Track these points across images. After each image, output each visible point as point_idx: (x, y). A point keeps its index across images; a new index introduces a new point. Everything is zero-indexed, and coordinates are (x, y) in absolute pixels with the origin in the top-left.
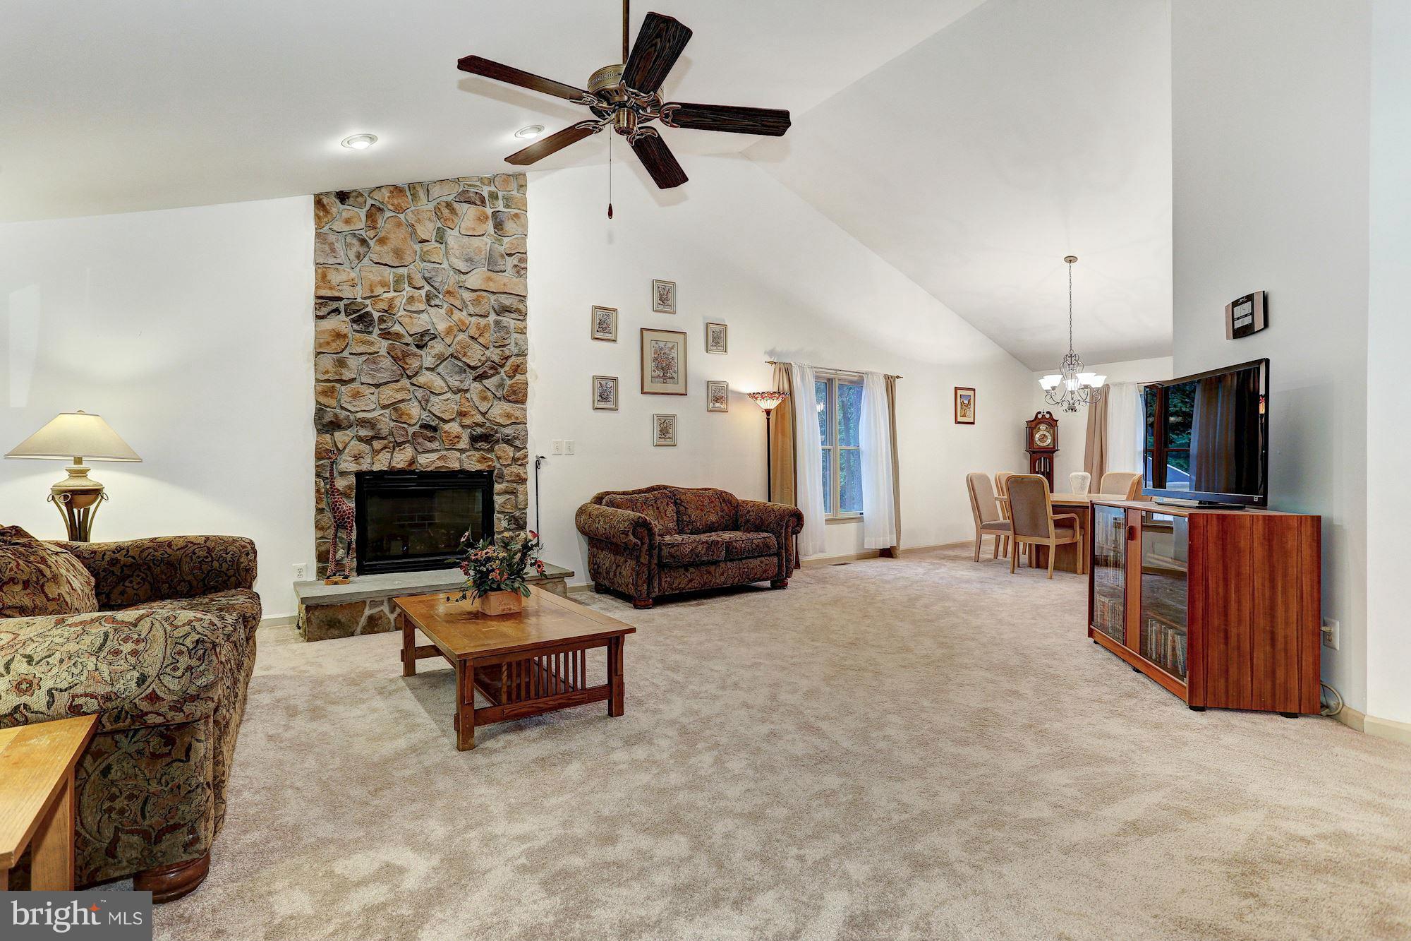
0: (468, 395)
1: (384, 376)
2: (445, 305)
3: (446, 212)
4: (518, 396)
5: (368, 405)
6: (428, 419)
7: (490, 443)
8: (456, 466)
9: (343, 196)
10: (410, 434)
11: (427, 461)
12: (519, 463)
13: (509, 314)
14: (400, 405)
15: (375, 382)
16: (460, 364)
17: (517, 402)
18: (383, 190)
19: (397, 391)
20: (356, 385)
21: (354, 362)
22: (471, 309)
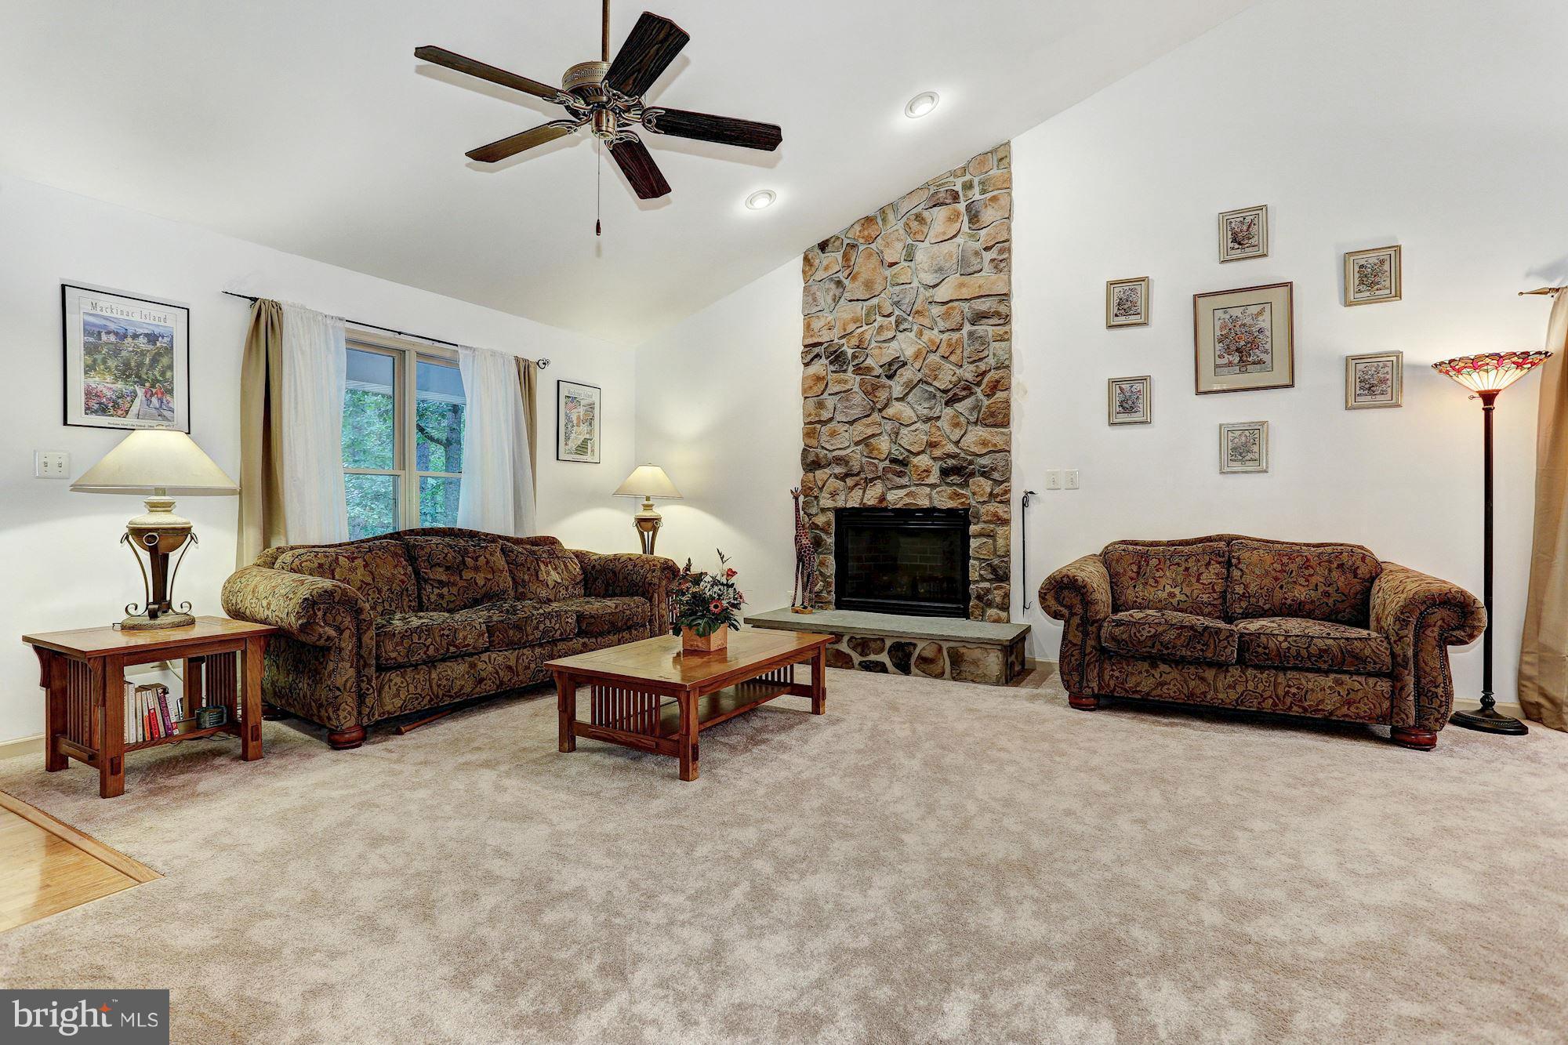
0: (939, 424)
1: (856, 412)
2: (915, 328)
3: (915, 225)
4: (999, 418)
5: (841, 441)
6: (897, 453)
7: (963, 476)
8: (925, 503)
9: (823, 246)
10: (881, 469)
11: (896, 498)
12: (998, 500)
13: (986, 320)
14: (872, 440)
15: (848, 419)
16: (931, 389)
17: (995, 426)
18: (854, 226)
19: (868, 425)
20: (833, 424)
21: (830, 402)
22: (942, 325)
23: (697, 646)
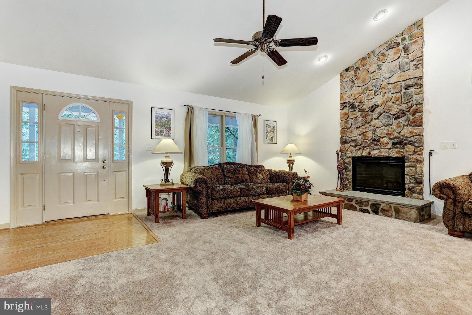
0: (392, 127)
1: (359, 124)
2: (382, 93)
3: (381, 57)
4: (419, 123)
5: (354, 134)
6: (375, 137)
7: (402, 145)
8: (386, 155)
9: (347, 70)
10: (369, 143)
11: (375, 153)
12: (417, 153)
13: (412, 87)
14: (365, 134)
15: (357, 127)
16: (389, 114)
17: (416, 126)
18: (358, 62)
19: (364, 129)
20: (351, 129)
21: (350, 121)
22: (392, 91)
23: (298, 199)
